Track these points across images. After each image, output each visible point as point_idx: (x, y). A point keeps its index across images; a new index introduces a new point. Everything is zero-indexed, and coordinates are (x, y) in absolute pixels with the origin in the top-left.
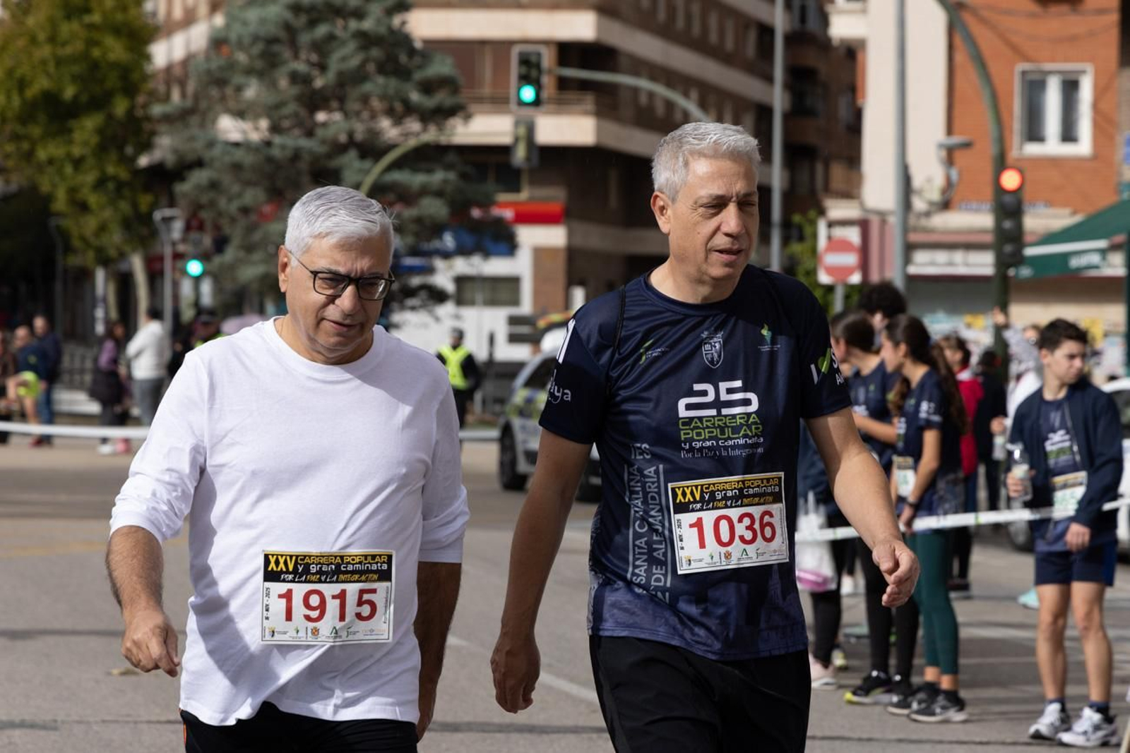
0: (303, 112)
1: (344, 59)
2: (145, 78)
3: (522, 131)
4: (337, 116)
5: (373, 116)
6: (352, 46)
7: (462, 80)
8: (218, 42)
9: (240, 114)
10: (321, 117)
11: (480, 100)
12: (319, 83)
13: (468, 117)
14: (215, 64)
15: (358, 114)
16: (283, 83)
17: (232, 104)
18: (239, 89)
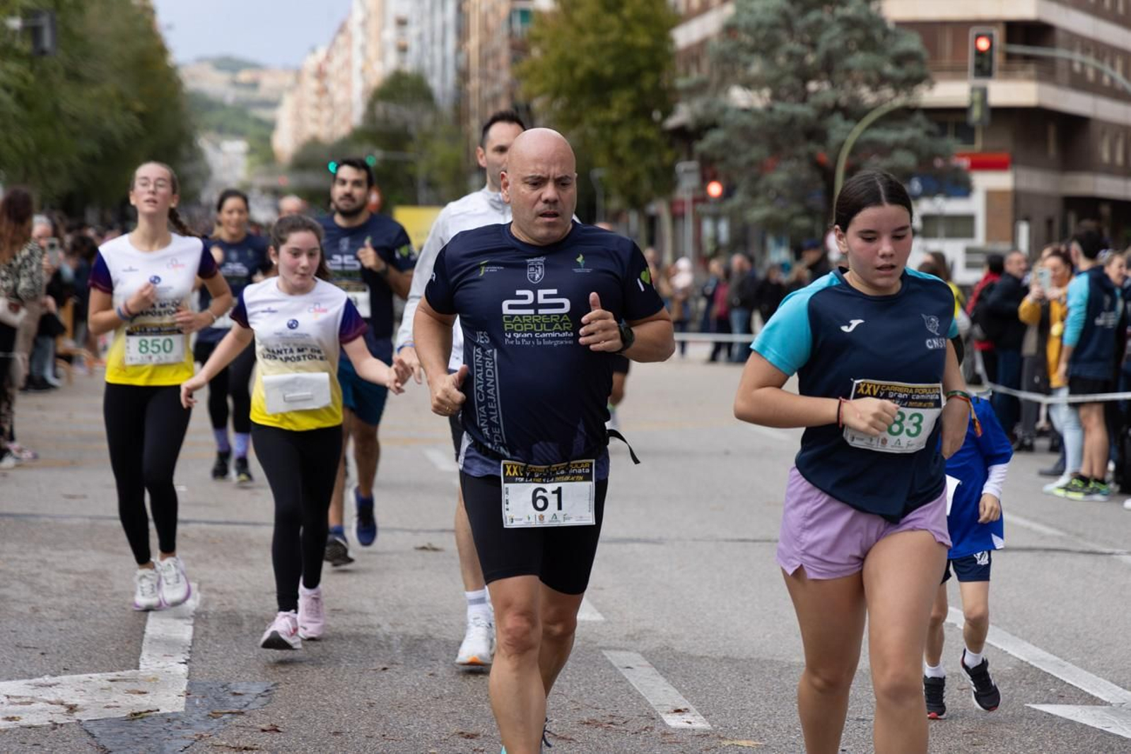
0: (797, 83)
1: (831, 40)
2: (670, 57)
3: (977, 96)
4: (826, 86)
5: (855, 85)
6: (837, 29)
7: (926, 55)
8: (729, 29)
9: (748, 85)
10: (813, 86)
11: (941, 69)
12: (811, 59)
13: (932, 84)
14: (727, 46)
15: (842, 83)
16: (781, 60)
17: (740, 76)
18: (747, 65)
